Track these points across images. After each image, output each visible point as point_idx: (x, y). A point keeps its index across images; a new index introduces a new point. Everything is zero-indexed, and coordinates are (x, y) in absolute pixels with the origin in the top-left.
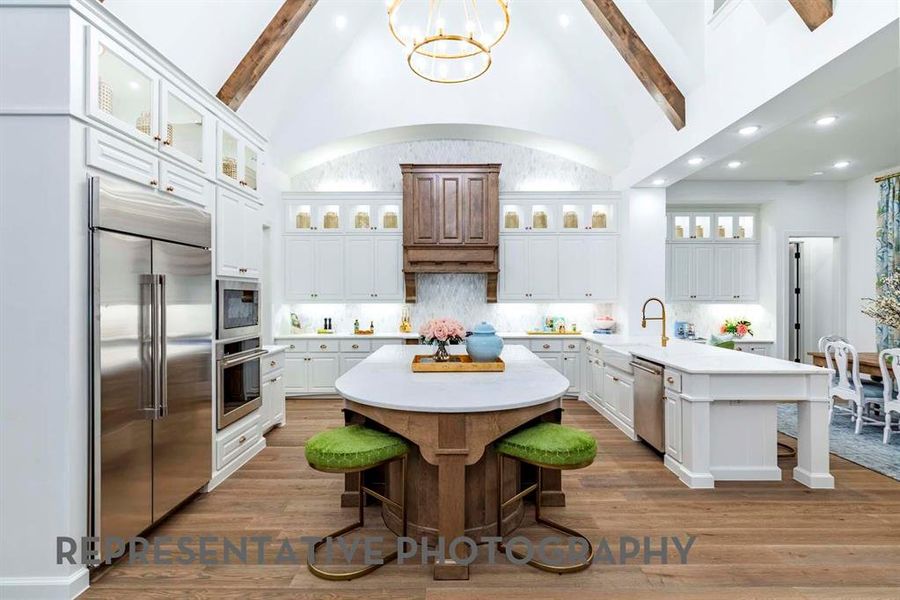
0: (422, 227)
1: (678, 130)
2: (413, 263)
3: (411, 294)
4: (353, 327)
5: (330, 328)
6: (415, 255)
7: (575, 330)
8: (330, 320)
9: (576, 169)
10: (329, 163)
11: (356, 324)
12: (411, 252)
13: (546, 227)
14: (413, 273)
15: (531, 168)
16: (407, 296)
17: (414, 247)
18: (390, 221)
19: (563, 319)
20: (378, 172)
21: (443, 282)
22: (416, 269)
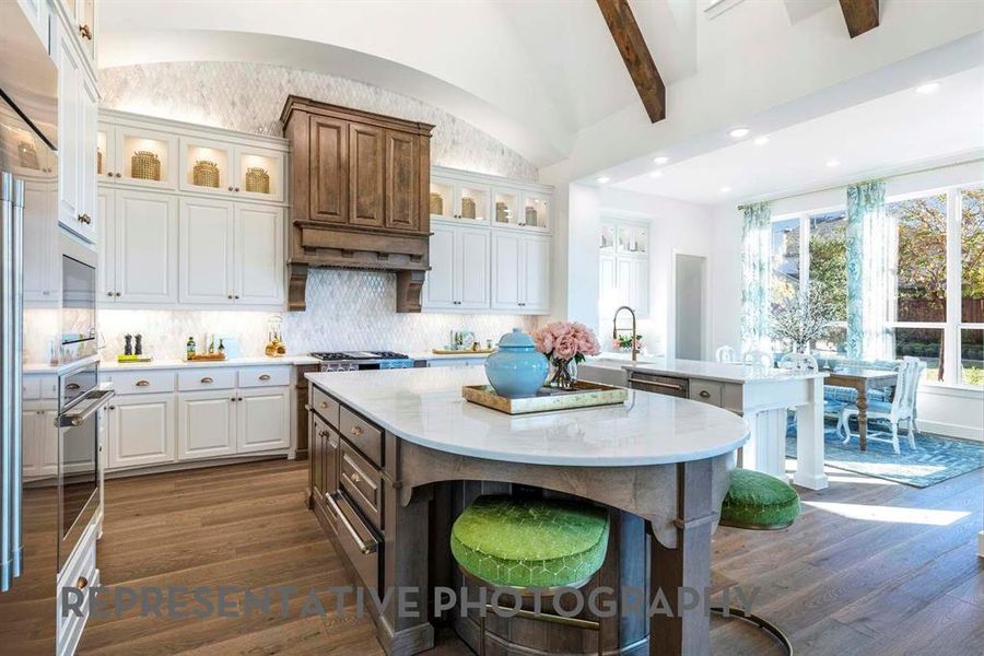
0: (323, 198)
1: (653, 122)
2: (308, 249)
3: (296, 297)
4: (186, 348)
5: (138, 351)
6: (312, 236)
7: (489, 347)
8: (138, 338)
9: (503, 153)
10: (139, 68)
11: (191, 343)
12: (307, 233)
13: (474, 218)
14: (307, 265)
15: (454, 142)
16: (290, 300)
17: (313, 225)
18: (258, 181)
19: (472, 334)
20: (233, 104)
21: (338, 282)
22: (307, 258)
